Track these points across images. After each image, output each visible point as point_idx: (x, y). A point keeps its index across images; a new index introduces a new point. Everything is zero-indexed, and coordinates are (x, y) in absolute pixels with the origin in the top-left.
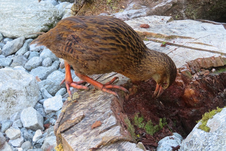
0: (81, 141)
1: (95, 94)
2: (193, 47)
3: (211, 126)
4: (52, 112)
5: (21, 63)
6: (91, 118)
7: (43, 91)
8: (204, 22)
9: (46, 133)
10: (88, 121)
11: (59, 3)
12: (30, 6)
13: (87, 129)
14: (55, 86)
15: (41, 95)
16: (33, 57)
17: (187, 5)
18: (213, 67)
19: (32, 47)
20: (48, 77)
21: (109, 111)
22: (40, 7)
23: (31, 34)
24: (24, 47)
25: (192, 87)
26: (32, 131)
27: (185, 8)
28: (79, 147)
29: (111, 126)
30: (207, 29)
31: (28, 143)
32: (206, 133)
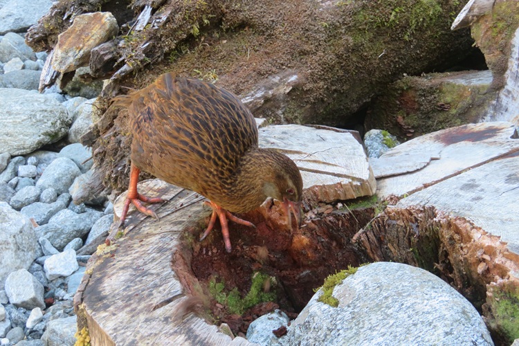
0: (122, 322)
1: (143, 243)
2: (305, 167)
3: (340, 298)
4: (60, 277)
5: (3, 196)
6: (138, 283)
7: (44, 242)
8: (319, 128)
9: (49, 314)
10: (132, 288)
11: (67, 98)
12: (20, 102)
13: (132, 302)
14: (64, 234)
15: (40, 249)
16: (25, 186)
17: (287, 101)
18: (339, 201)
19: (23, 170)
20: (50, 221)
21: (168, 271)
22: (36, 104)
23: (21, 149)
24: (9, 170)
25: (304, 234)
26: (25, 310)
27: (284, 107)
28: (118, 333)
29: (173, 297)
30: (327, 139)
31: (17, 330)
32: (331, 309)
